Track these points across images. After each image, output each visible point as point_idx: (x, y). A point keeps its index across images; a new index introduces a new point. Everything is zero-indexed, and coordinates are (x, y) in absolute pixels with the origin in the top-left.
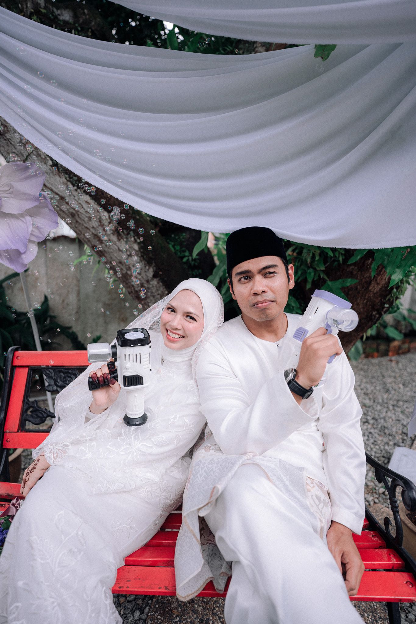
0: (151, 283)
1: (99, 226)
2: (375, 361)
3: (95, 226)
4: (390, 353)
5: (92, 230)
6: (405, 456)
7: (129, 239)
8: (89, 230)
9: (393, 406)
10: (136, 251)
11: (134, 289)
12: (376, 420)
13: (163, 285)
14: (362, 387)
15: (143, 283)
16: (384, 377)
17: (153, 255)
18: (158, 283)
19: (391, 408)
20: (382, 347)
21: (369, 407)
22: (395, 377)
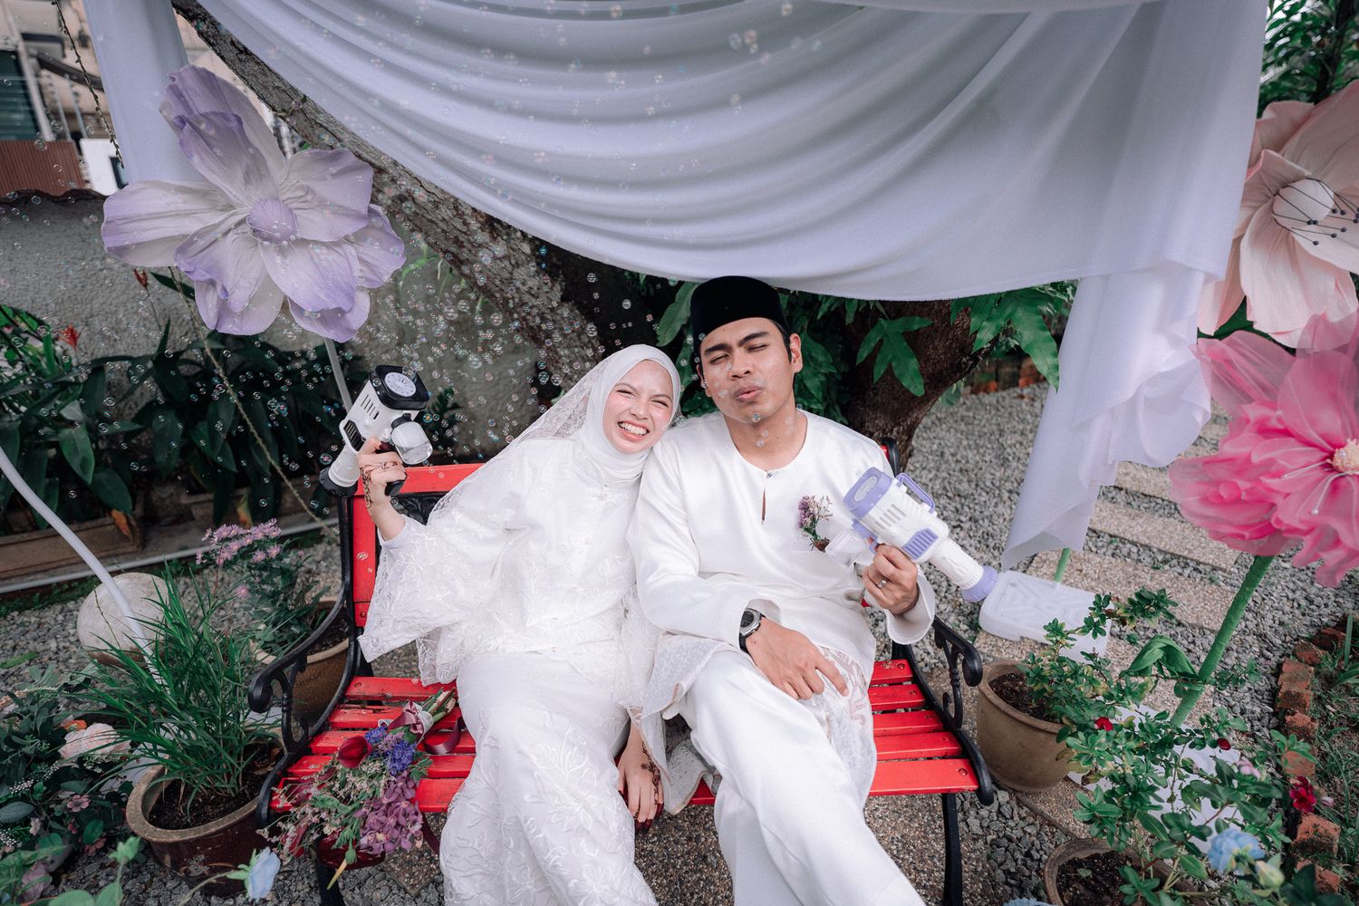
0: (559, 312)
1: (455, 216)
2: (989, 399)
3: (446, 217)
4: (1021, 381)
5: (440, 224)
6: (1013, 585)
7: (513, 236)
8: (436, 224)
9: (1010, 492)
10: (527, 256)
11: (527, 324)
12: (976, 521)
13: (582, 314)
14: (959, 457)
15: (543, 313)
16: (1001, 433)
17: (558, 260)
18: (572, 311)
19: (1006, 495)
20: (1007, 370)
21: (965, 498)
22: (1022, 434)
